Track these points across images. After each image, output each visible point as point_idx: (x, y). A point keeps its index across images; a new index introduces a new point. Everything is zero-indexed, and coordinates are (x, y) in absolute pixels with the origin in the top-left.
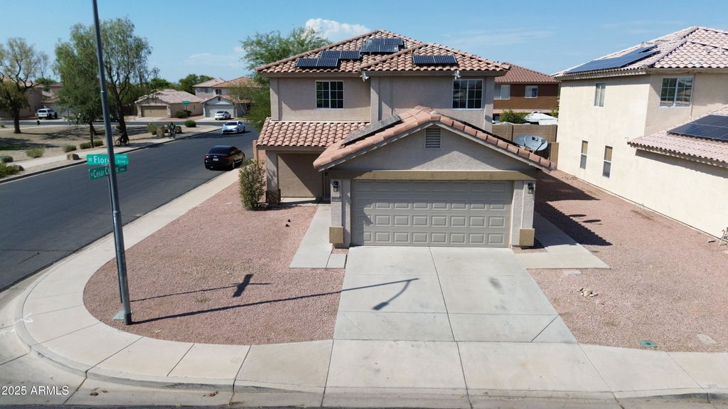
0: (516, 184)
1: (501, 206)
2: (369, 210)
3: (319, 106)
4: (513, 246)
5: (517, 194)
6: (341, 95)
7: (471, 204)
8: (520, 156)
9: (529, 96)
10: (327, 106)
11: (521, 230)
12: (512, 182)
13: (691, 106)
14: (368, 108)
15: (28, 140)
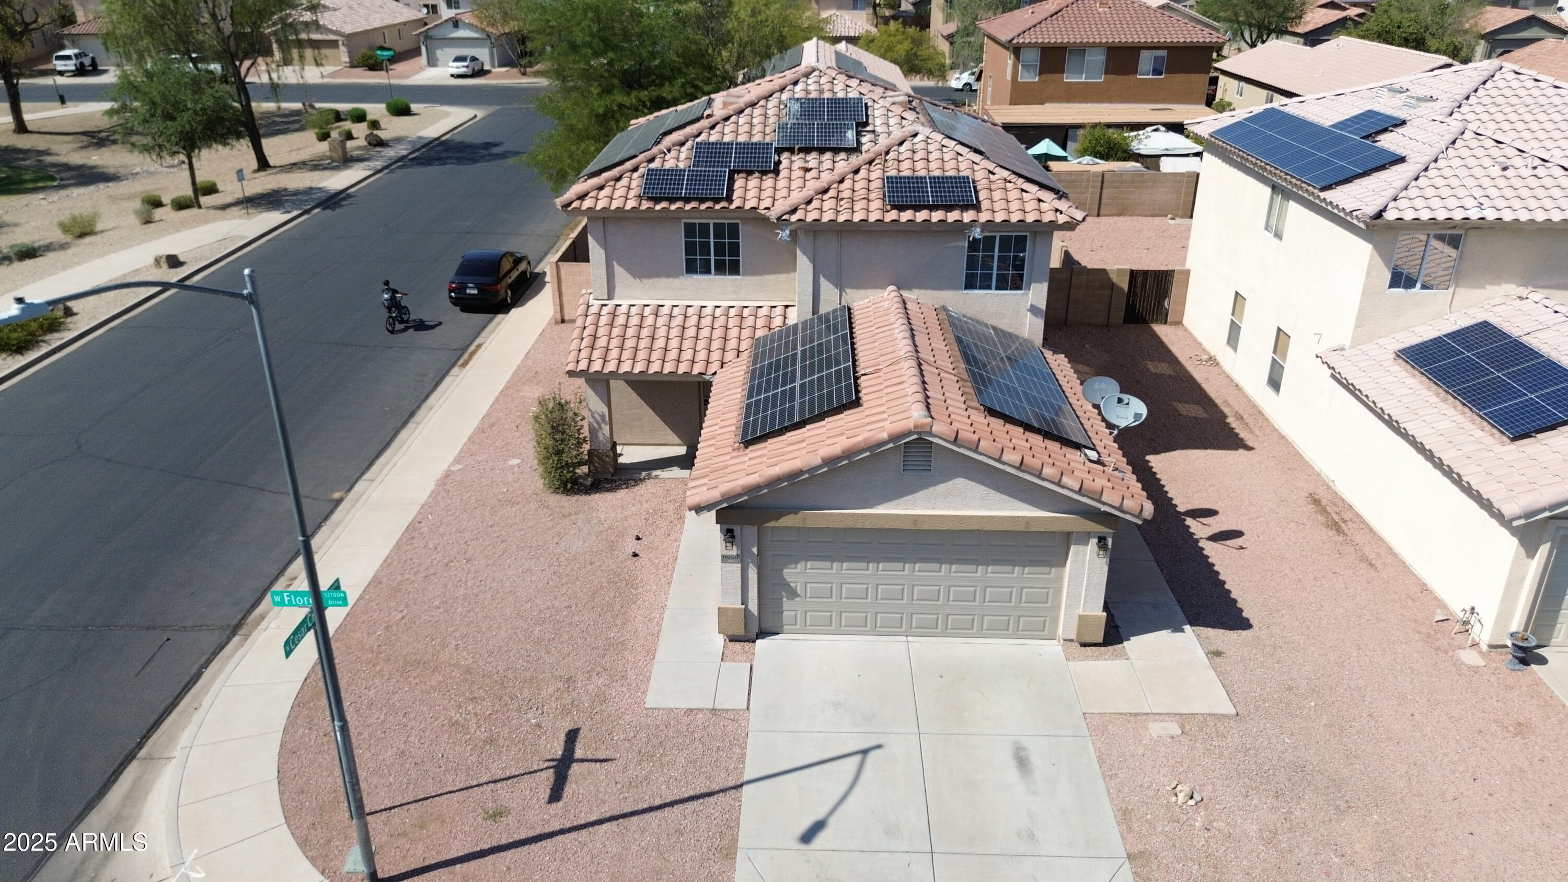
0: (1074, 537)
1: (1046, 569)
2: (793, 574)
3: (691, 268)
4: (1065, 640)
5: (1077, 553)
6: (735, 249)
7: (988, 566)
8: (1084, 496)
9: (1145, 75)
10: (707, 271)
11: (1081, 618)
12: (1069, 535)
13: (1451, 290)
14: (792, 274)
15: (46, 153)
